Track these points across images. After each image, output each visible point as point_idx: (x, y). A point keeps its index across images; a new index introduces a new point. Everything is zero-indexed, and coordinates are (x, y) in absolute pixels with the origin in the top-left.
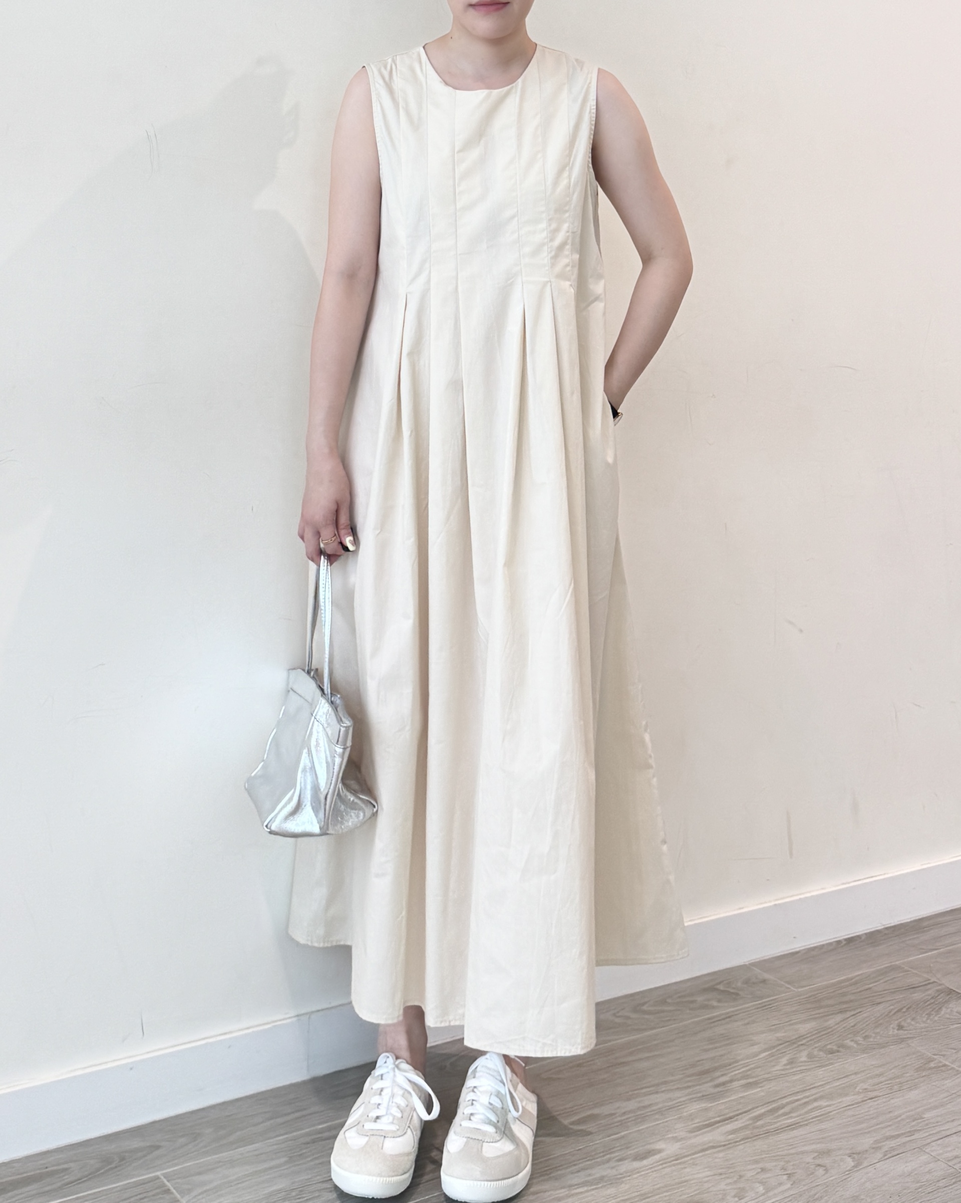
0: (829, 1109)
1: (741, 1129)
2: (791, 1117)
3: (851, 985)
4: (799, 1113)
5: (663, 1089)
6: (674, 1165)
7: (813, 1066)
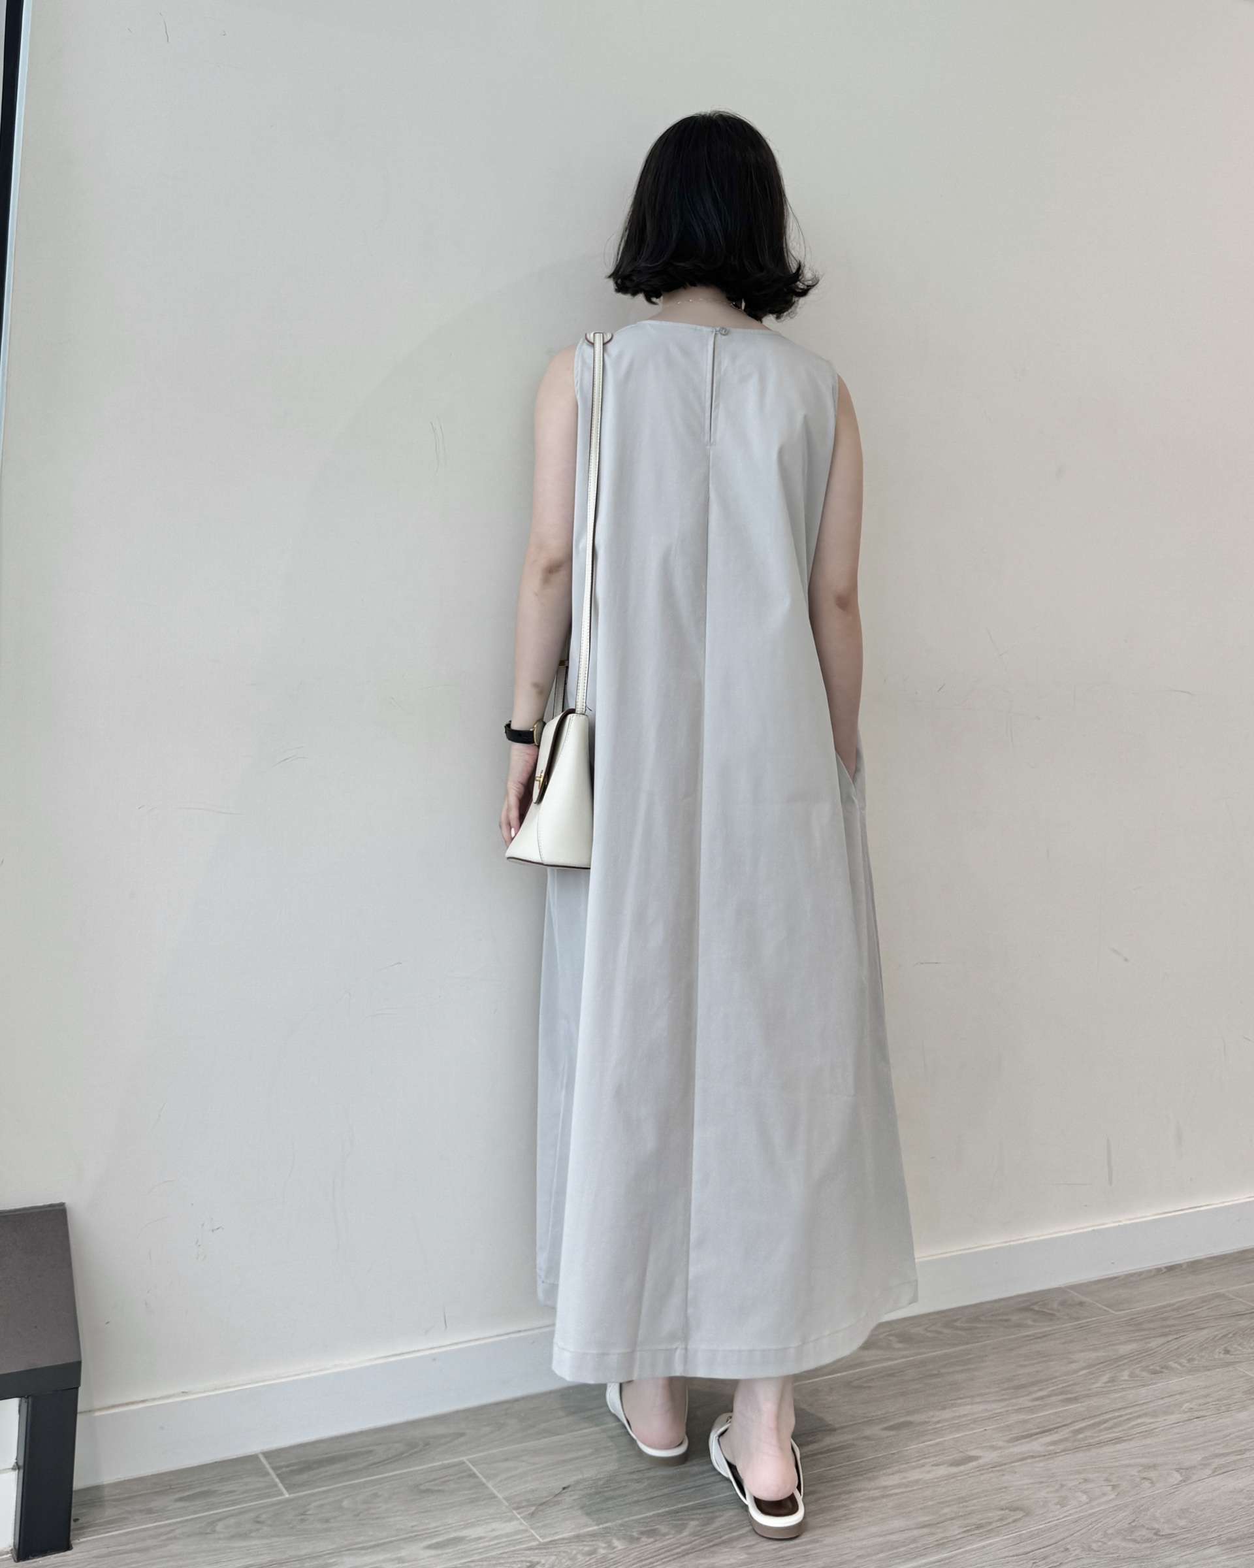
0: (1153, 1426)
1: (1061, 1441)
2: (1114, 1432)
3: (1173, 1310)
4: (1121, 1429)
5: (978, 1401)
6: (992, 1472)
7: (1134, 1385)
